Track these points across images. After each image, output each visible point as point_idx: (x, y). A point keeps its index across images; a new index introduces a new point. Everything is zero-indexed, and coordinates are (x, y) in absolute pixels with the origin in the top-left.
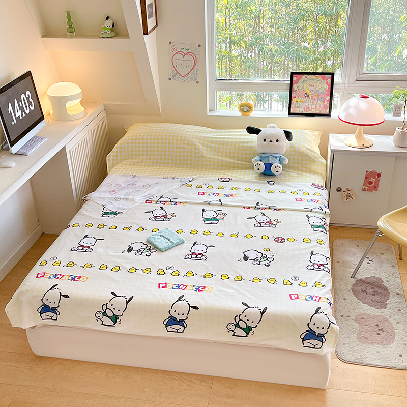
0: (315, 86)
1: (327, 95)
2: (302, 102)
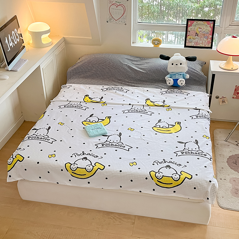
0: (203, 28)
2: (193, 39)
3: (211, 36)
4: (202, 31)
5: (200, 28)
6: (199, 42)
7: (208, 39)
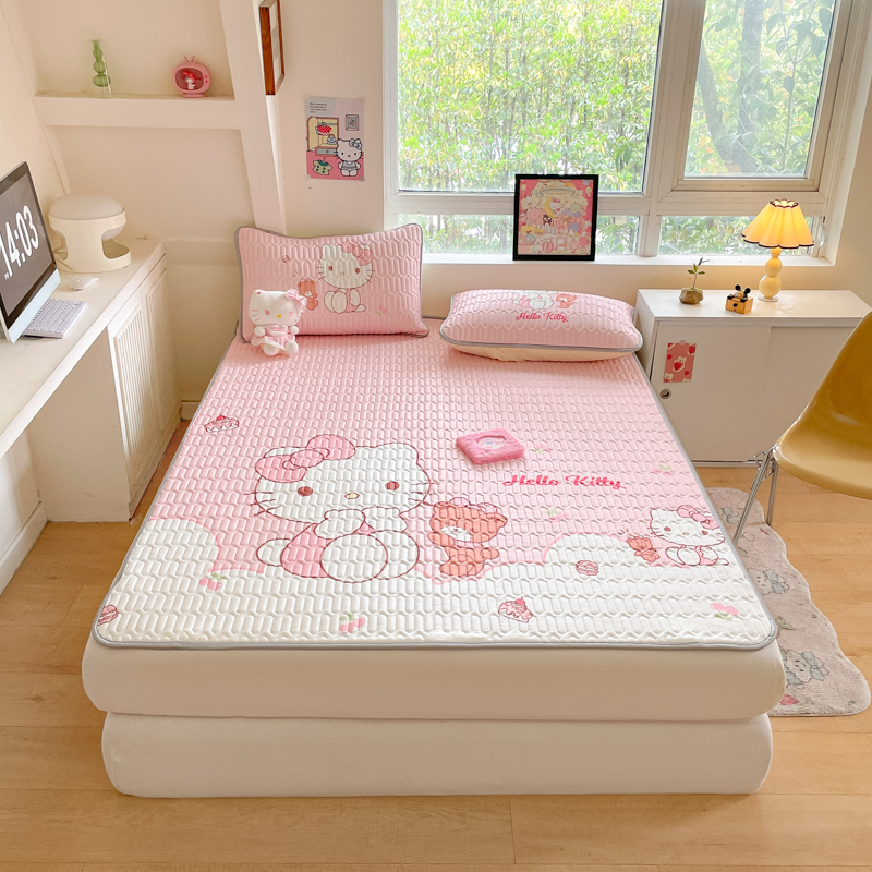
0: (563, 202)
1: (587, 219)
2: (539, 233)
3: (589, 223)
4: (562, 210)
5: (555, 201)
6: (554, 241)
7: (580, 232)
